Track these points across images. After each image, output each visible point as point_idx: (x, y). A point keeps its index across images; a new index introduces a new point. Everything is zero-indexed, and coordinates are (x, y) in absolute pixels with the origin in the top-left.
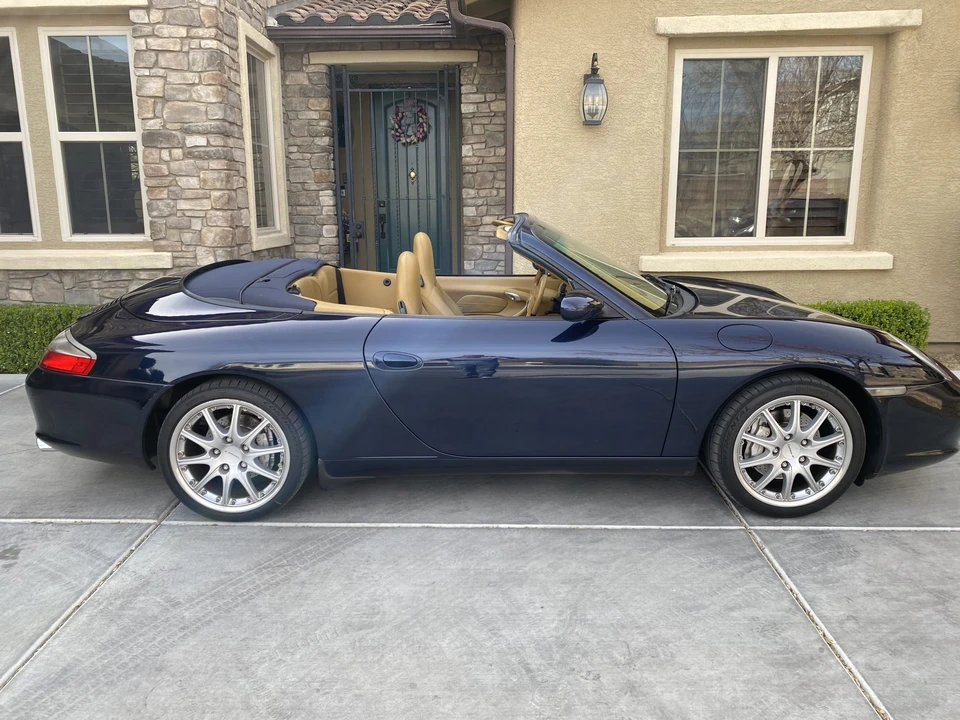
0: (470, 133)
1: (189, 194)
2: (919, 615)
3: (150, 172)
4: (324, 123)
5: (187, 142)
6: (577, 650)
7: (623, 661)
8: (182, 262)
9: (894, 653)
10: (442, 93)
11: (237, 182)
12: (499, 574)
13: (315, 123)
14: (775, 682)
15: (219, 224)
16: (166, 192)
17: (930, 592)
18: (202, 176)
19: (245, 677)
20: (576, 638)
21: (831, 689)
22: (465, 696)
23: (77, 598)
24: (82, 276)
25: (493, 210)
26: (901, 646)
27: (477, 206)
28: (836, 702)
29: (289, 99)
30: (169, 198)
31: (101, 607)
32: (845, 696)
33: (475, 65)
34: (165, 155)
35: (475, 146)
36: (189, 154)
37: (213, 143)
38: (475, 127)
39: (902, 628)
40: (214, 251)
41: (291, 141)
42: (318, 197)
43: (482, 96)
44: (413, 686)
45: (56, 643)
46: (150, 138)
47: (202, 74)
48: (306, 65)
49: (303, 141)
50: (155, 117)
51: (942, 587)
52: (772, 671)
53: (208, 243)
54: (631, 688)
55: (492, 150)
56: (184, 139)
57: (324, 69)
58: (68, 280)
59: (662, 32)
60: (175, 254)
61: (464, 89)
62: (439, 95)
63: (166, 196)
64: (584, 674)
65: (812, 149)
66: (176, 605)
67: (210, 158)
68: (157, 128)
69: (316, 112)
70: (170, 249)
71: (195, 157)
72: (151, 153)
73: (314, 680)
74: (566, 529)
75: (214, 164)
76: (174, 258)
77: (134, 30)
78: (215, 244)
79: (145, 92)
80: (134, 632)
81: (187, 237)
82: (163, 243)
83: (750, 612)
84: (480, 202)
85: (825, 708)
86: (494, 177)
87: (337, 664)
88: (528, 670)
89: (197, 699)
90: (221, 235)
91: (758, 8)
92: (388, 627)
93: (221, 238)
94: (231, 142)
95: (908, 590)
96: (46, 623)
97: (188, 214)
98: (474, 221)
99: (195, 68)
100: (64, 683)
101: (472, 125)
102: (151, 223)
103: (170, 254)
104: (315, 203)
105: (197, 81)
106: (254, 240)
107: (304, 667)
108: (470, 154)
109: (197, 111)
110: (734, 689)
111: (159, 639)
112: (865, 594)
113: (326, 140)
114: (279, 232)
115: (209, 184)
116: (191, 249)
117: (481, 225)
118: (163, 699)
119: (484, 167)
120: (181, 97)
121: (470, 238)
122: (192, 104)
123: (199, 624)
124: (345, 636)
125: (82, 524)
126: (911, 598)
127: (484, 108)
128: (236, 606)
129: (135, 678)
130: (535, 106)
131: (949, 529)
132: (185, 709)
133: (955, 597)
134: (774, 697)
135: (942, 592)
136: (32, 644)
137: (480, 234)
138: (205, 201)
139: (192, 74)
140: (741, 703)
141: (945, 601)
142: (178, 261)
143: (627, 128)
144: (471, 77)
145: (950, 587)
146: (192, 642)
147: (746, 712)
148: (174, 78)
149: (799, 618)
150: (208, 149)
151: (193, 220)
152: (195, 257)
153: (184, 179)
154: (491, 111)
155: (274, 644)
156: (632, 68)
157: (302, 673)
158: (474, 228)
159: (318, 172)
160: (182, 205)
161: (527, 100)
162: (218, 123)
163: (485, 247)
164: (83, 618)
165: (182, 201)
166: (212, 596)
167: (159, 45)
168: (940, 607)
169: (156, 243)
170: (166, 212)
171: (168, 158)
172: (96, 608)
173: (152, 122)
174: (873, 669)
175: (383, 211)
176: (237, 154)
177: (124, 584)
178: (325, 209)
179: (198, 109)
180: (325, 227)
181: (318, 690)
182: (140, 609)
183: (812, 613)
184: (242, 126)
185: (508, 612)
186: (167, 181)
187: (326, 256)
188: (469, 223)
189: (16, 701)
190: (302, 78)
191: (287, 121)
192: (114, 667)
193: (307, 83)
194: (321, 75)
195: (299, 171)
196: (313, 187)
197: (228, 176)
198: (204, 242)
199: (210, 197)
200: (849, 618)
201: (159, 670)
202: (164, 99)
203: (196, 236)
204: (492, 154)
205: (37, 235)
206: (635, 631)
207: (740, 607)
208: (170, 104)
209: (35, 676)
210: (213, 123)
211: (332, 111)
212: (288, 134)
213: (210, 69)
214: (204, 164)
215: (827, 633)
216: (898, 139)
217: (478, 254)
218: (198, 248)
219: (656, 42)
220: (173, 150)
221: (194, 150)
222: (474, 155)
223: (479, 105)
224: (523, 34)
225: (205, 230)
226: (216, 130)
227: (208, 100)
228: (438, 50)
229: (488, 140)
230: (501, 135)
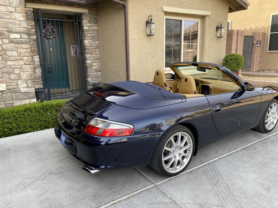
0: (87, 36)
1: (13, 58)
4: (33, 30)
8: (12, 87)
10: (76, 22)
15: (28, 70)
16: (1, 57)
18: (19, 51)
25: (97, 61)
27: (91, 60)
30: (2, 60)
33: (87, 14)
35: (89, 40)
36: (12, 41)
37: (23, 37)
38: (88, 34)
40: (26, 82)
42: (33, 58)
43: (90, 24)
47: (17, 9)
53: (23, 78)
55: (94, 42)
56: (9, 35)
57: (32, 10)
60: (7, 84)
61: (84, 21)
62: (75, 23)
63: (0, 60)
67: (23, 43)
69: (30, 26)
70: (5, 82)
71: (14, 43)
75: (24, 46)
76: (7, 86)
78: (27, 79)
81: (13, 76)
82: (1, 80)
84: (92, 58)
86: (96, 51)
90: (30, 74)
91: (182, 7)
93: (29, 76)
97: (13, 67)
98: (90, 65)
99: (13, 5)
101: (88, 33)
103: (5, 84)
105: (14, 11)
108: (88, 43)
109: (15, 24)
115: (22, 54)
116: (15, 81)
117: (93, 66)
119: (92, 47)
120: (6, 17)
121: (89, 70)
122: (13, 21)
127: (91, 28)
137: (92, 69)
138: (20, 61)
139: (11, 8)
142: (9, 87)
144: (86, 18)
148: (2, 9)
150: (21, 40)
151: (15, 69)
152: (17, 85)
153: (10, 52)
154: (93, 29)
158: (91, 67)
159: (33, 49)
160: (9, 63)
162: (25, 29)
163: (94, 73)
165: (9, 62)
170: (2, 66)
171: (1, 43)
178: (36, 62)
179: (15, 23)
180: (36, 69)
186: (1, 53)
188: (89, 66)
194: (30, 12)
198: (21, 78)
199: (23, 60)
203: (18, 75)
204: (94, 43)
208: (1, 20)
210: (23, 29)
211: (35, 26)
213: (20, 6)
214: (20, 46)
217: (92, 75)
218: (18, 81)
219: (162, 13)
220: (3, 40)
221: (14, 40)
222: (89, 43)
223: (89, 27)
224: (130, 6)
225: (21, 73)
226: (25, 32)
227: (20, 19)
228: (75, 7)
229: (93, 39)
230: (97, 37)
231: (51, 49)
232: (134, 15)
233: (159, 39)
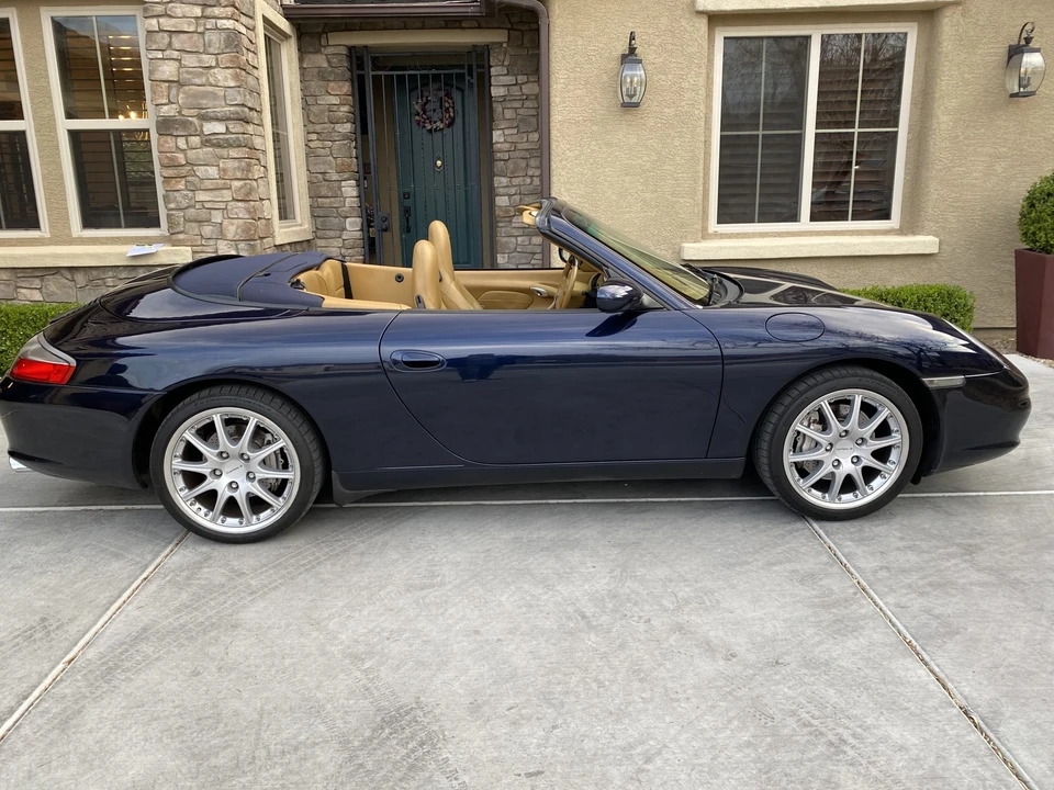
0: (501, 117)
1: (208, 184)
2: (949, 564)
3: (166, 161)
4: (346, 108)
5: (204, 129)
6: (629, 600)
7: (672, 607)
9: (921, 594)
10: (471, 74)
11: (257, 172)
12: (551, 541)
13: (335, 108)
14: (813, 619)
15: (241, 216)
16: (183, 182)
17: (958, 545)
18: (221, 165)
19: (317, 630)
20: (628, 591)
21: (862, 623)
22: (527, 638)
23: (143, 571)
24: (95, 273)
25: (527, 199)
26: (929, 589)
27: (510, 196)
28: (866, 632)
29: (307, 84)
30: (187, 189)
31: (168, 578)
32: (874, 628)
33: (505, 45)
34: (181, 143)
35: (506, 132)
36: (207, 141)
37: (233, 131)
38: (506, 111)
39: (931, 575)
40: (236, 245)
41: (311, 128)
42: (340, 188)
43: (514, 78)
44: (477, 632)
45: (130, 608)
46: (166, 126)
47: (219, 57)
48: (325, 47)
49: (323, 129)
50: (170, 103)
51: (970, 541)
52: (810, 611)
53: (230, 236)
54: (680, 628)
55: (525, 135)
56: (202, 126)
57: (344, 51)
58: (80, 278)
59: (701, 9)
60: (195, 249)
61: (493, 71)
62: (467, 78)
63: (183, 187)
64: (636, 619)
65: (856, 130)
66: (241, 574)
67: (231, 146)
68: (172, 114)
69: (338, 97)
70: (189, 243)
71: (213, 145)
72: (166, 142)
73: (383, 630)
74: (614, 503)
75: (234, 153)
76: (194, 252)
77: (145, 10)
78: (237, 237)
79: (157, 76)
80: (204, 597)
81: (207, 230)
82: (181, 236)
83: (789, 566)
84: (513, 191)
85: (856, 638)
86: (527, 165)
87: (403, 618)
88: (584, 617)
89: (275, 648)
90: (243, 227)
92: (449, 587)
93: (243, 231)
94: (250, 128)
95: (939, 544)
96: (116, 592)
97: (207, 205)
98: (507, 212)
99: (211, 50)
100: (147, 638)
101: (503, 109)
102: (169, 216)
103: (190, 248)
104: (337, 194)
105: (214, 64)
106: (276, 234)
107: (372, 621)
108: (502, 140)
109: (214, 96)
110: (775, 626)
111: (229, 603)
112: (898, 549)
113: (347, 127)
114: (300, 225)
115: (230, 173)
116: (212, 242)
117: (514, 214)
118: (243, 649)
119: (517, 154)
120: (197, 81)
121: (503, 229)
122: (209, 89)
123: (266, 590)
124: (409, 595)
125: (133, 510)
126: (941, 551)
127: (515, 91)
128: (300, 574)
129: (212, 634)
130: (571, 87)
131: (982, 494)
132: (265, 656)
133: (982, 549)
134: (810, 631)
135: (970, 545)
136: (108, 609)
137: (514, 225)
138: (225, 191)
139: (209, 56)
140: (780, 637)
141: (972, 553)
142: (198, 256)
143: (666, 110)
144: (501, 58)
145: (978, 541)
146: (261, 604)
147: (784, 643)
148: (189, 60)
149: (836, 569)
150: (227, 137)
151: (213, 212)
152: (216, 251)
153: (203, 168)
154: (523, 95)
155: (340, 604)
156: (670, 47)
157: (371, 626)
158: (507, 219)
159: (339, 161)
160: (201, 196)
161: (562, 81)
162: (238, 108)
163: (519, 239)
164: (152, 587)
165: (200, 192)
166: (274, 567)
167: (174, 26)
168: (967, 557)
169: (174, 237)
170: (184, 203)
171: (185, 147)
172: (163, 579)
173: (166, 108)
174: (902, 607)
175: (408, 203)
176: (257, 142)
177: (187, 559)
178: (348, 200)
179: (216, 94)
180: (348, 220)
181: (388, 639)
182: (207, 579)
183: (848, 565)
184: (260, 112)
185: (561, 571)
186: (184, 171)
187: (350, 251)
188: (501, 214)
189: (102, 656)
190: (320, 61)
191: (306, 106)
192: (191, 626)
193: (325, 65)
194: (340, 57)
195: (320, 160)
196: (335, 177)
197: (249, 165)
198: (225, 235)
199: (230, 188)
200: (881, 568)
201: (235, 627)
202: (179, 84)
203: (217, 229)
204: (525, 139)
205: (45, 230)
206: (682, 584)
207: (781, 563)
208: (187, 88)
209: (116, 634)
210: (232, 109)
211: (353, 95)
212: (308, 120)
213: (228, 50)
214: (224, 152)
215: (861, 581)
216: (943, 120)
217: (512, 247)
218: (219, 241)
219: (696, 20)
220: (189, 138)
221: (213, 137)
222: (505, 141)
223: (511, 88)
224: (557, 11)
225: (226, 222)
226: (236, 116)
227: (227, 85)
228: (465, 28)
229: (521, 125)
230: (534, 120)
231: (439, 163)
232: (570, 38)
233: (676, 115)
